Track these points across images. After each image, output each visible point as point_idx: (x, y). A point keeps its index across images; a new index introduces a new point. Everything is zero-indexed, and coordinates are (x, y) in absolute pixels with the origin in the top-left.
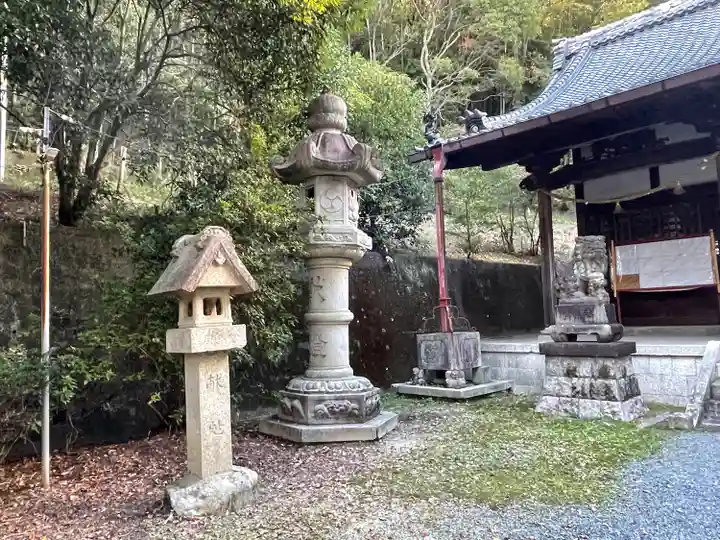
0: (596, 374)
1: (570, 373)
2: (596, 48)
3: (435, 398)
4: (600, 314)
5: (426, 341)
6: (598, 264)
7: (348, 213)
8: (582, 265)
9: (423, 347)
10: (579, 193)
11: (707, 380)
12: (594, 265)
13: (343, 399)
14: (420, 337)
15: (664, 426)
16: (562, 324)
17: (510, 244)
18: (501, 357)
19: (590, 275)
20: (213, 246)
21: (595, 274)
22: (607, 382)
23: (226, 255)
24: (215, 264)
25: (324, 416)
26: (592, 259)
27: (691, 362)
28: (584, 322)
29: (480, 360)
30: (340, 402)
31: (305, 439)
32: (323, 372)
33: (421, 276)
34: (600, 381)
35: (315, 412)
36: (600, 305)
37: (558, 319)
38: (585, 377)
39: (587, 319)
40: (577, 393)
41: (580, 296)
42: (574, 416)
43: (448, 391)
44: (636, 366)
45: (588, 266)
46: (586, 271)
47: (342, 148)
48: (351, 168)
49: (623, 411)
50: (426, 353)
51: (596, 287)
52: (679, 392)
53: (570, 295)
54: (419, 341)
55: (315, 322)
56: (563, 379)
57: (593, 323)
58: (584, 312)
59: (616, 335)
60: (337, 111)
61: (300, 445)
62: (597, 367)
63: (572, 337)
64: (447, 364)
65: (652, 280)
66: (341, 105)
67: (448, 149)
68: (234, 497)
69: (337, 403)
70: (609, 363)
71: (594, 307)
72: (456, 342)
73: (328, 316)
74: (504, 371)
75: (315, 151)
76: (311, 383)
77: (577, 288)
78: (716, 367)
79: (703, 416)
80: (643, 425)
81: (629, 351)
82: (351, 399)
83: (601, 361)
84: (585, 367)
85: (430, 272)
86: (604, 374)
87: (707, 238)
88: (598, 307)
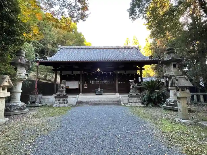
0: (63, 100)
2: (65, 49)
3: (33, 107)
7: (24, 72)
9: (31, 97)
10: (61, 73)
11: (77, 100)
13: (20, 106)
14: (30, 95)
15: (71, 107)
16: (58, 93)
17: (46, 78)
18: (46, 99)
20: (7, 78)
21: (64, 86)
23: (8, 80)
24: (7, 82)
25: (15, 110)
27: (75, 98)
29: (42, 99)
30: (19, 107)
31: (11, 114)
32: (15, 102)
35: (13, 109)
37: (58, 92)
38: (61, 101)
40: (60, 103)
42: (59, 107)
43: (36, 105)
44: (68, 99)
47: (25, 61)
48: (27, 65)
49: (66, 105)
51: (64, 88)
53: (60, 89)
55: (14, 92)
56: (58, 101)
57: (63, 93)
58: (62, 91)
59: (66, 95)
60: (24, 54)
61: (10, 115)
63: (60, 95)
64: (36, 100)
65: (70, 87)
66: (25, 53)
67: (40, 62)
68: (6, 122)
69: (18, 107)
72: (38, 96)
73: (17, 91)
74: (46, 101)
75: (19, 61)
76: (12, 104)
79: (76, 105)
80: (69, 107)
81: (67, 97)
82: (22, 106)
83: (64, 98)
84: (61, 99)
88: (64, 91)
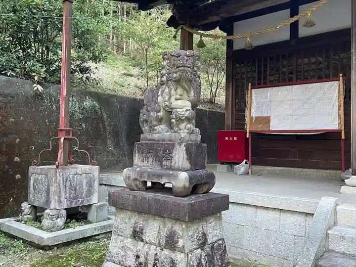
0: (163, 242)
1: (137, 235)
4: (180, 157)
5: (37, 174)
6: (185, 89)
8: (167, 90)
11: (312, 258)
12: (180, 91)
16: (139, 166)
19: (175, 103)
21: (180, 103)
22: (173, 256)
26: (178, 82)
27: (300, 219)
28: (162, 166)
33: (82, 109)
34: (167, 252)
36: (180, 145)
37: (136, 159)
38: (151, 244)
39: (164, 163)
41: (162, 132)
45: (173, 92)
46: (170, 99)
50: (34, 188)
51: (180, 120)
52: (284, 254)
53: (152, 129)
54: (30, 174)
56: (129, 242)
57: (171, 168)
62: (165, 233)
64: (48, 202)
70: (178, 228)
71: (173, 146)
72: (60, 178)
77: (160, 121)
78: (327, 235)
83: (169, 225)
84: (153, 230)
85: (94, 107)
86: (171, 243)
87: (336, 83)
88: (177, 146)
